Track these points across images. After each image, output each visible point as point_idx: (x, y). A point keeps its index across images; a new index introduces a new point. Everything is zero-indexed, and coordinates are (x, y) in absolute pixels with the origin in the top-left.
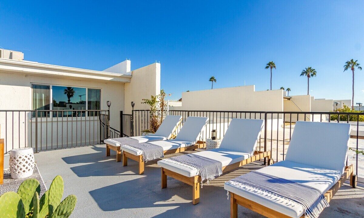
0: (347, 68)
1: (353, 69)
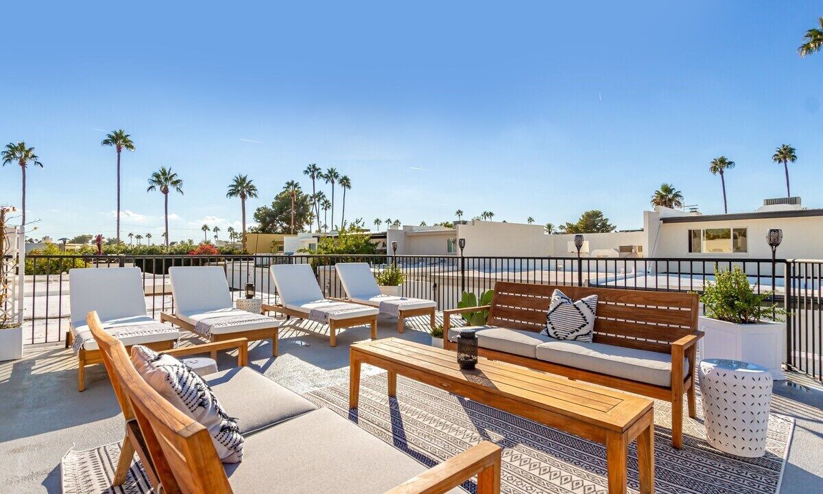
0: (9, 158)
1: (23, 164)
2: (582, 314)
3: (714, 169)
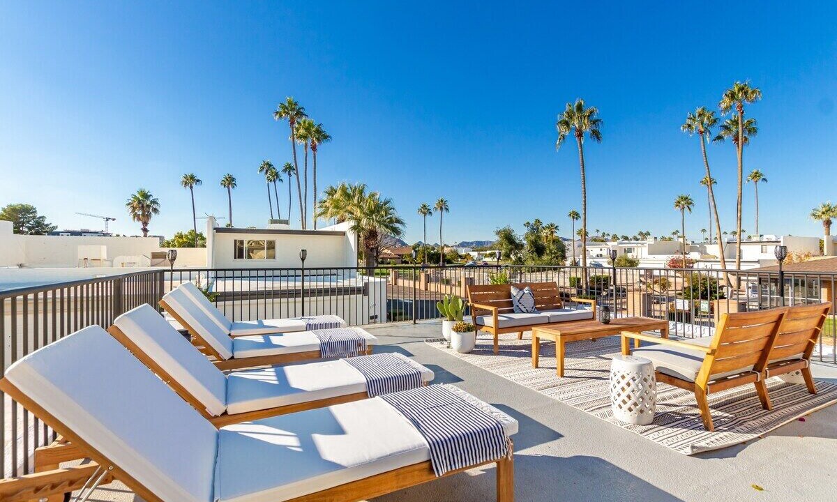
3: (186, 184)
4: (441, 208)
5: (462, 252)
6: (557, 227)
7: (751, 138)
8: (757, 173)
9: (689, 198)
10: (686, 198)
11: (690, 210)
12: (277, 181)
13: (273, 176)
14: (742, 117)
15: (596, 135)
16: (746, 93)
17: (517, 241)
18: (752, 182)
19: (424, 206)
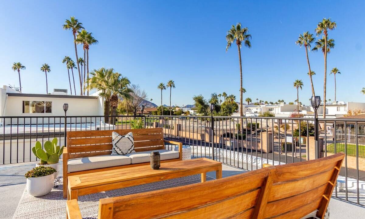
2: (131, 141)
3: (15, 68)
4: (171, 86)
5: (185, 110)
6: (235, 97)
7: (331, 50)
8: (335, 69)
9: (301, 81)
10: (300, 82)
11: (301, 88)
12: (73, 68)
13: (71, 65)
14: (326, 37)
15: (248, 43)
16: (328, 24)
17: (205, 104)
18: (333, 74)
19: (161, 84)
